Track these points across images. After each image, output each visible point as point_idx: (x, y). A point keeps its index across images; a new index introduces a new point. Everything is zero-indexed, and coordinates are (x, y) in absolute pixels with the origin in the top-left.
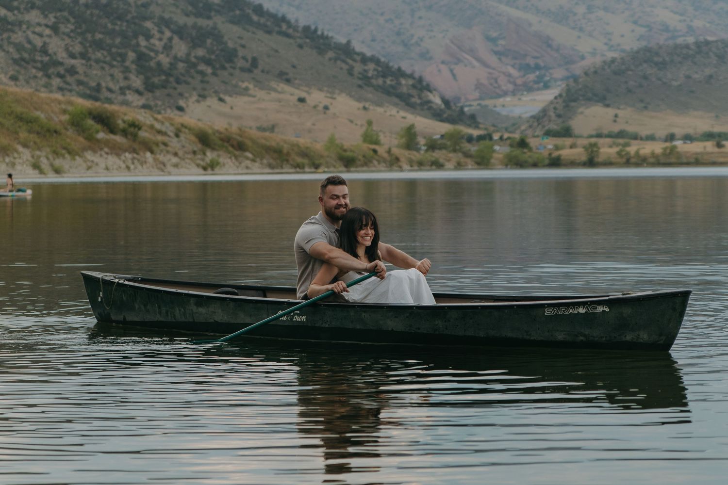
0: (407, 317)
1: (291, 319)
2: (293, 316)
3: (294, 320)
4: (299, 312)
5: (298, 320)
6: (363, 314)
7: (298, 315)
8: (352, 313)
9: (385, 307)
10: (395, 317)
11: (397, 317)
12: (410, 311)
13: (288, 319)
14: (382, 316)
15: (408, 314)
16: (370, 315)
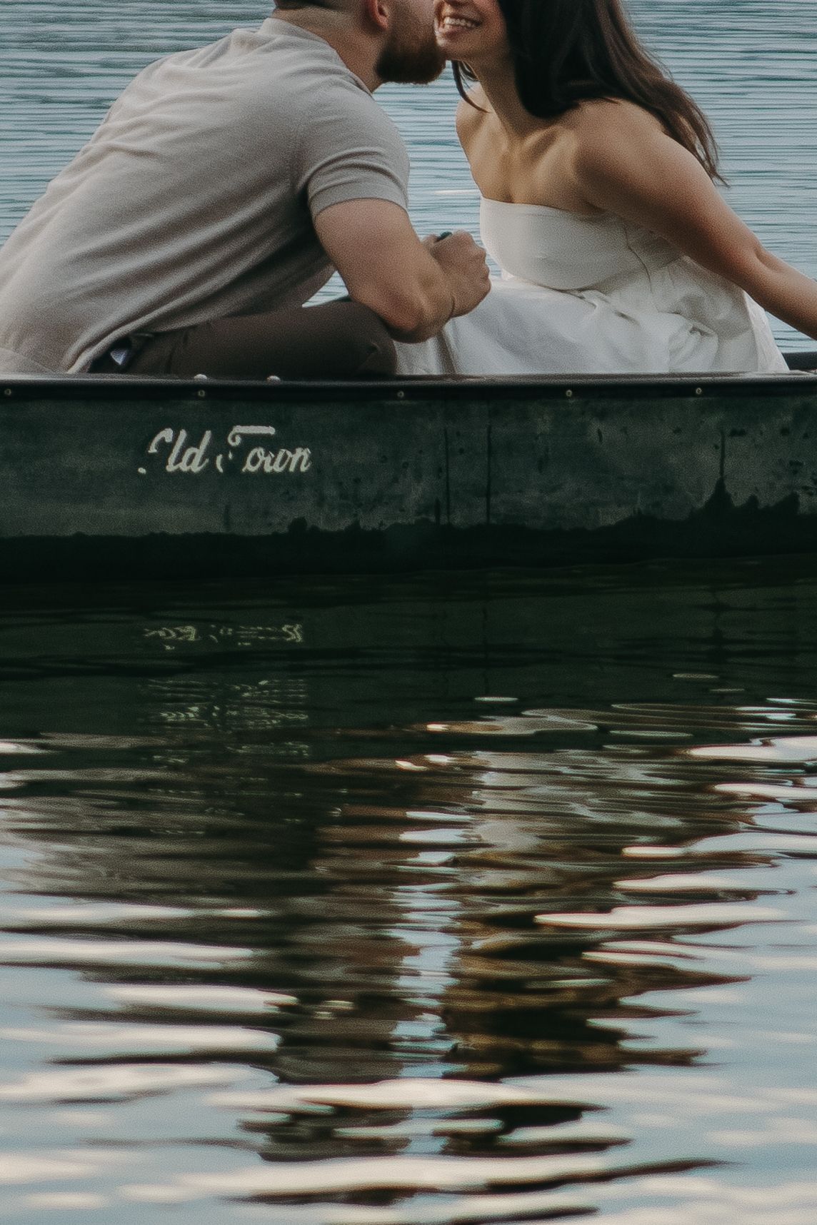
0: (785, 431)
1: (233, 467)
2: (241, 452)
3: (249, 467)
4: (270, 430)
5: (268, 469)
6: (595, 426)
7: (271, 445)
8: (543, 423)
9: (699, 390)
10: (734, 433)
11: (742, 433)
12: (798, 402)
13: (212, 465)
14: (678, 431)
15: (788, 419)
16: (624, 430)
